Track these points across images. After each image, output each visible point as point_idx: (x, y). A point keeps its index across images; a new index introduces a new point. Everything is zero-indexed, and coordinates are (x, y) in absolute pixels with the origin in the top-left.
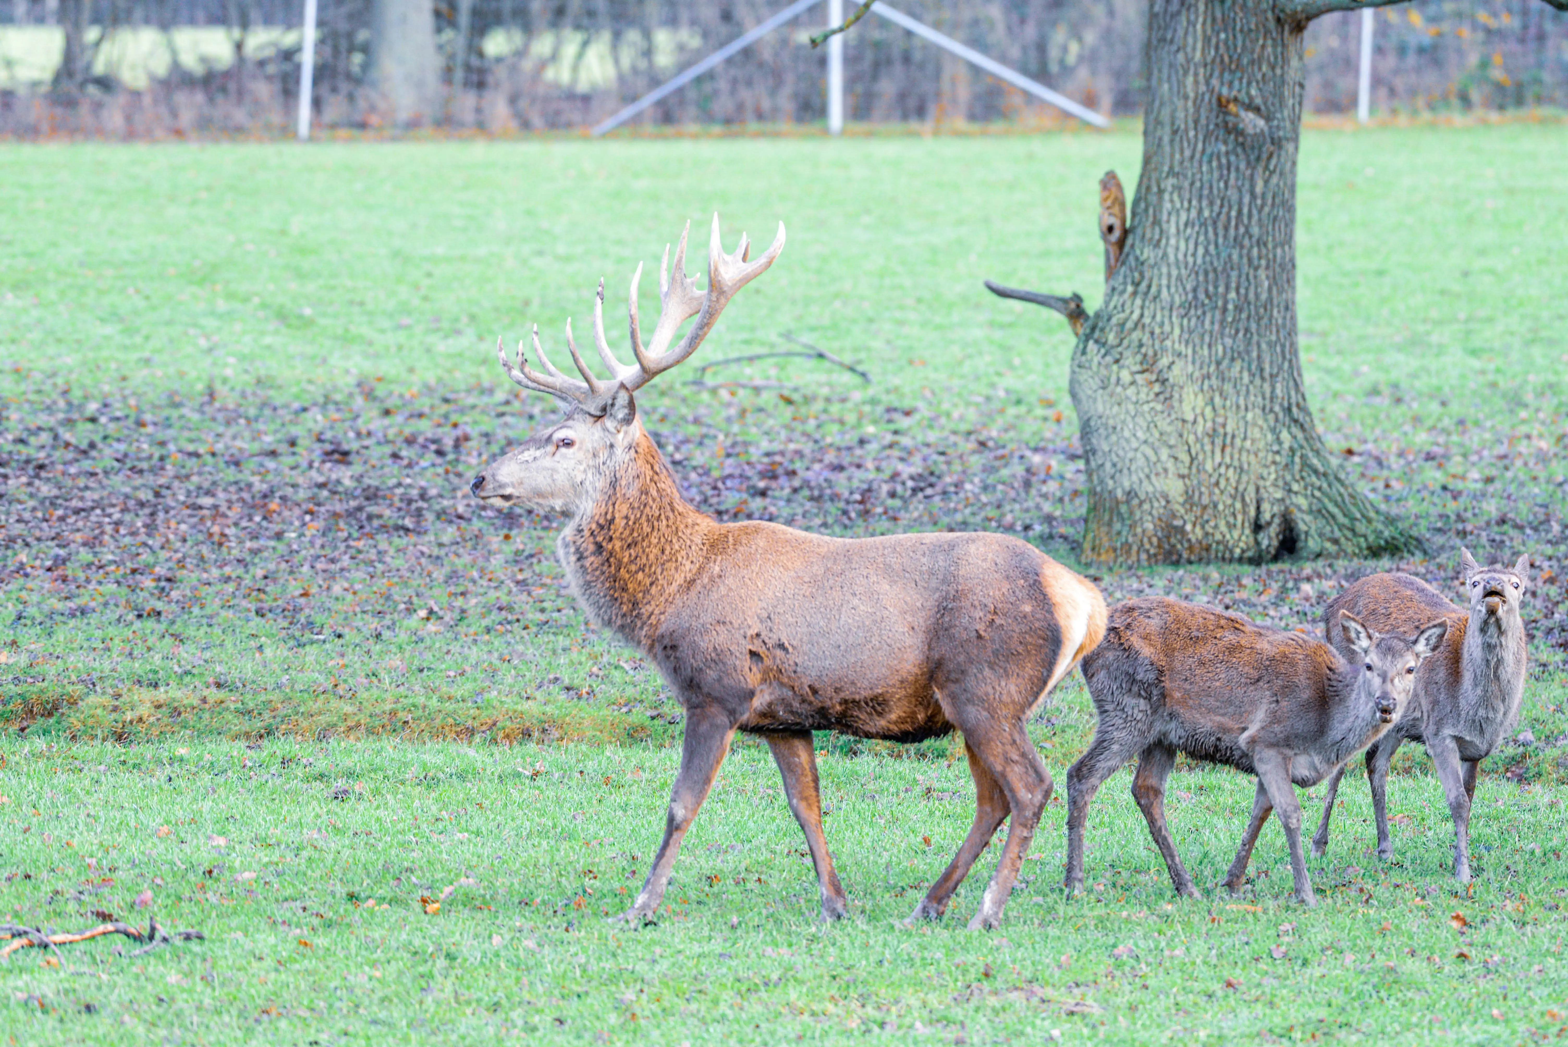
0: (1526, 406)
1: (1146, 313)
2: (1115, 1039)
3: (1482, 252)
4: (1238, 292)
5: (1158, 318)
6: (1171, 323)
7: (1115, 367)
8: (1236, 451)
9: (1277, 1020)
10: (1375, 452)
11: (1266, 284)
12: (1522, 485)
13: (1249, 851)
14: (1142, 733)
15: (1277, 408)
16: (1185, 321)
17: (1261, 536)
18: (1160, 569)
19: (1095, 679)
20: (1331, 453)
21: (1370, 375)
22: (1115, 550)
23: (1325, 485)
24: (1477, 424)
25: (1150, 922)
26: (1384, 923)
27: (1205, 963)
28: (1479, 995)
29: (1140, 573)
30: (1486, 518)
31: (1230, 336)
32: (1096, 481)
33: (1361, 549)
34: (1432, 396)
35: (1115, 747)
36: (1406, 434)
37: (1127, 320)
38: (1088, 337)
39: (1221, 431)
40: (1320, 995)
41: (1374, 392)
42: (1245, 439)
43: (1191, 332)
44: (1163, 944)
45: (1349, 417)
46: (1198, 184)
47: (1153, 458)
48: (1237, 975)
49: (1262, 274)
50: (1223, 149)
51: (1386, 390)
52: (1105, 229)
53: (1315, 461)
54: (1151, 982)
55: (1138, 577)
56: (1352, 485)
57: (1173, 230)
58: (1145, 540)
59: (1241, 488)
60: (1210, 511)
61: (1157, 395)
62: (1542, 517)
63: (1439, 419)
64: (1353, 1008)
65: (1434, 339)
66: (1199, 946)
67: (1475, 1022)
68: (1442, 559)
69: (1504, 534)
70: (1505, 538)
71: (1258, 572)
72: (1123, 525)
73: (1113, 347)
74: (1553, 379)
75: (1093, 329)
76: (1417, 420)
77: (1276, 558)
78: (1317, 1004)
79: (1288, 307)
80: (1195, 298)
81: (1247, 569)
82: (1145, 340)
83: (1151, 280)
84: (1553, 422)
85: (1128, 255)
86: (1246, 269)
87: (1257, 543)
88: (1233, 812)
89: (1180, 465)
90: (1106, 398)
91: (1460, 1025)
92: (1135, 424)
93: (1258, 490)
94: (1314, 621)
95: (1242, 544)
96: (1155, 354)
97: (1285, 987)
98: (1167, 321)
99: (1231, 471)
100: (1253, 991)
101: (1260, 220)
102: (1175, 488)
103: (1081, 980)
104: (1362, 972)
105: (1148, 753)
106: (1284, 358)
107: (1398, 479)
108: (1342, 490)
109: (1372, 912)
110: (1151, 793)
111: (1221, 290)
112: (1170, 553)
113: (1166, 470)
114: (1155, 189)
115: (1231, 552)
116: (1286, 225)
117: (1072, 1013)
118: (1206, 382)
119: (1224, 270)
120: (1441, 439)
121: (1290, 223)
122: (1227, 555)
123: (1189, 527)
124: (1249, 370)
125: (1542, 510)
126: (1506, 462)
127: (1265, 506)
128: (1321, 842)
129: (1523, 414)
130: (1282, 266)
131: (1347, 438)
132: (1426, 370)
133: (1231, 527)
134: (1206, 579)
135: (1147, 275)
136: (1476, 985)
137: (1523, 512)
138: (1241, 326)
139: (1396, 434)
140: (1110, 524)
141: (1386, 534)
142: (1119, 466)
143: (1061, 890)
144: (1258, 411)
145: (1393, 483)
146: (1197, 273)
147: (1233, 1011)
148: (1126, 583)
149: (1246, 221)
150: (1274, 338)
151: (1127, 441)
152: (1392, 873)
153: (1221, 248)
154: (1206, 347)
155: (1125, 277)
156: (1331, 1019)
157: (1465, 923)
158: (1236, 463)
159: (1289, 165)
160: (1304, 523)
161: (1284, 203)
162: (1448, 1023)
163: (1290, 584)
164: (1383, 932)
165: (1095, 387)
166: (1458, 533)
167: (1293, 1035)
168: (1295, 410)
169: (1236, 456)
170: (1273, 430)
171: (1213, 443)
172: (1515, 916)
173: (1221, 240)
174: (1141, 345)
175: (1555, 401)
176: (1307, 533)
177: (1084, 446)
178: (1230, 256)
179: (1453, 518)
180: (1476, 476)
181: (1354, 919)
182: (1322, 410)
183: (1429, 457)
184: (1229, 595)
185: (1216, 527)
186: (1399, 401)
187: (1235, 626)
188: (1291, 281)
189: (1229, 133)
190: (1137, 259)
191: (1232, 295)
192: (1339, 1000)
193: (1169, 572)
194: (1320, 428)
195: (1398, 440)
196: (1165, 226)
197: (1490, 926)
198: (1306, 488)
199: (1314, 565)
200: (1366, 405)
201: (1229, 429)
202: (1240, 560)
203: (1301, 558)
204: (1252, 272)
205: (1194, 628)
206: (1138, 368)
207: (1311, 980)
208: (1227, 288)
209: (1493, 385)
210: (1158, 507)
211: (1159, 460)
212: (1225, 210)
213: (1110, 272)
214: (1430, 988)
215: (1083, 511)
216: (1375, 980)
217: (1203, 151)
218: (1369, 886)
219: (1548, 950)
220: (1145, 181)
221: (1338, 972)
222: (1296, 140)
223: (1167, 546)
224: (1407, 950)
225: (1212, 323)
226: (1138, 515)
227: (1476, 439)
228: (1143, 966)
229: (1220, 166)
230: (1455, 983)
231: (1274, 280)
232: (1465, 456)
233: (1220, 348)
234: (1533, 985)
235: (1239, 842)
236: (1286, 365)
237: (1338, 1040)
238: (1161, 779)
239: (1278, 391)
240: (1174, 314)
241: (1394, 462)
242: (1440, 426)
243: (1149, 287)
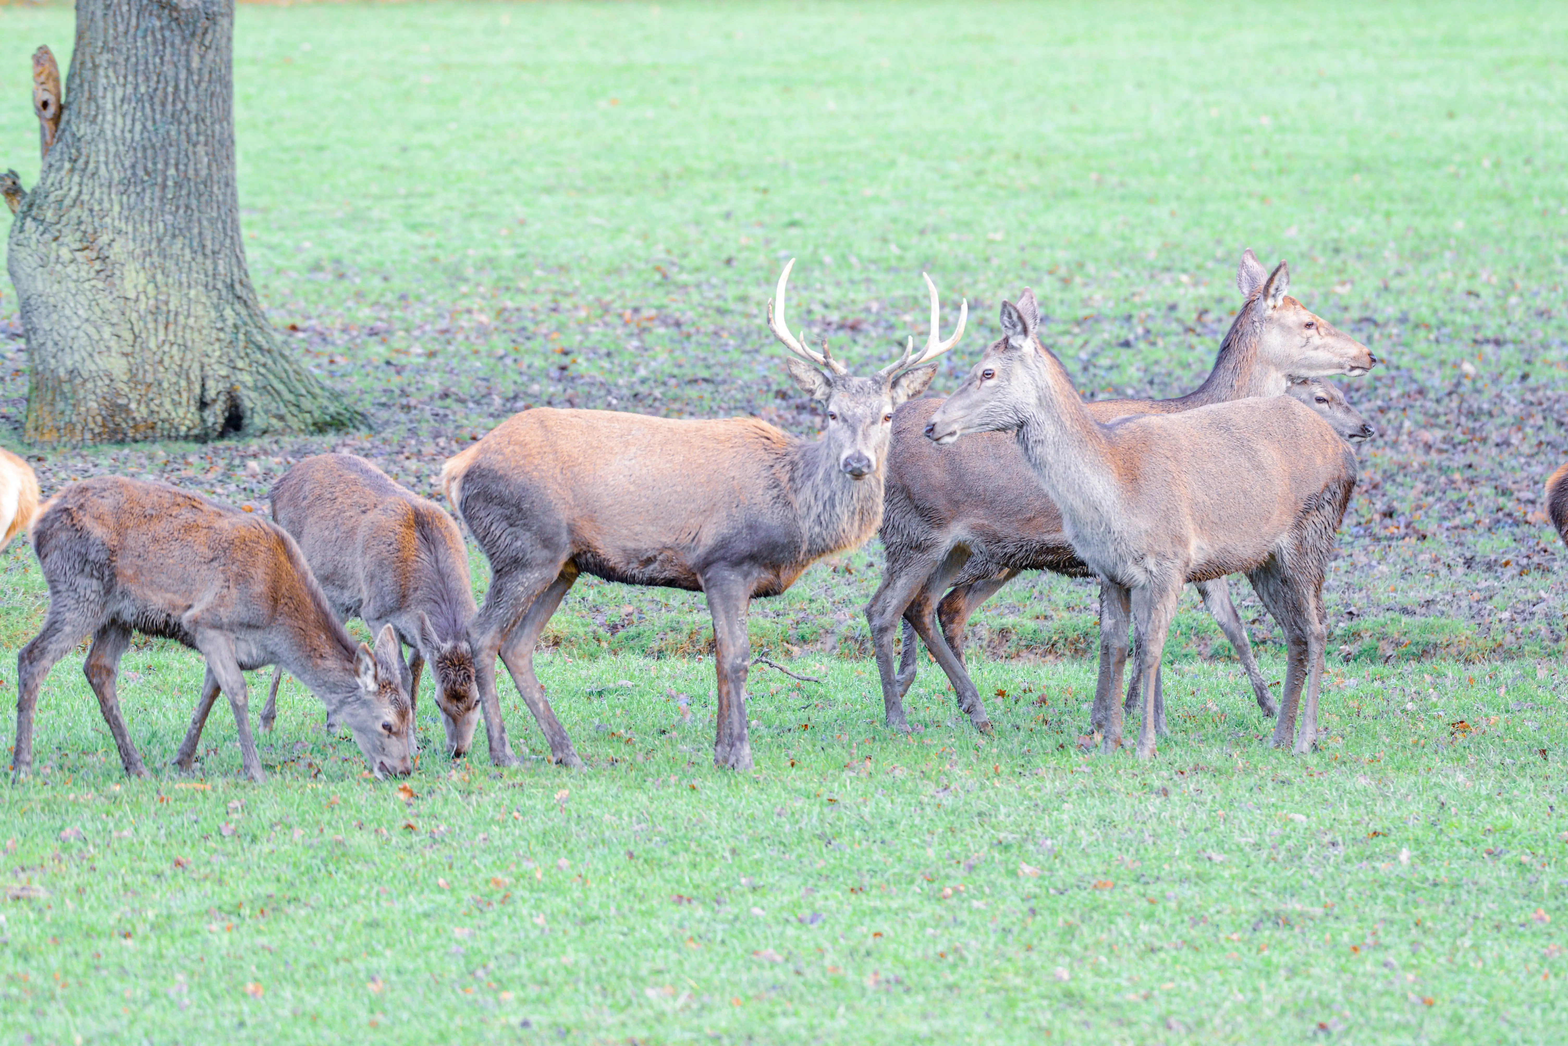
0: (466, 280)
1: (85, 190)
2: (62, 923)
3: (420, 128)
4: (177, 169)
5: (97, 195)
6: (111, 200)
7: (54, 245)
8: (179, 328)
9: (227, 898)
10: (319, 328)
11: (206, 160)
12: (464, 359)
13: (199, 730)
14: (95, 614)
15: (220, 285)
16: (125, 198)
17: (206, 413)
18: (104, 448)
19: (48, 560)
20: (275, 330)
21: (312, 251)
22: (59, 430)
23: (270, 362)
24: (420, 299)
25: (98, 803)
26: (332, 798)
27: (153, 842)
28: (425, 865)
29: (84, 453)
30: (429, 392)
31: (171, 213)
32: (38, 361)
33: (307, 425)
34: (374, 272)
35: (68, 629)
36: (349, 309)
37: (65, 196)
38: (25, 215)
39: (164, 308)
40: (269, 871)
41: (317, 267)
42: (188, 316)
43: (130, 209)
44: (111, 825)
45: (293, 292)
46: (133, 60)
47: (96, 337)
48: (186, 854)
49: (201, 149)
50: (158, 24)
51: (328, 265)
52: (40, 105)
53: (259, 338)
54: (99, 864)
55: (83, 457)
56: (297, 361)
57: (109, 106)
58: (90, 419)
59: (185, 366)
60: (155, 389)
61: (98, 272)
62: (484, 391)
63: (382, 295)
64: (302, 883)
65: (375, 214)
66: (148, 827)
67: (422, 892)
68: (387, 433)
69: (446, 408)
70: (448, 412)
71: (204, 449)
72: (67, 404)
73: (52, 224)
74: (491, 253)
75: (31, 206)
76: (360, 295)
77: (222, 435)
78: (265, 880)
79: (229, 183)
80: (134, 174)
81: (193, 447)
82: (84, 218)
83: (88, 156)
84: (493, 296)
85: (64, 131)
86: (184, 145)
87: (203, 420)
88: (181, 690)
89: (123, 343)
90: (46, 276)
91: (406, 894)
92: (77, 302)
93: (202, 368)
94: (261, 498)
95: (187, 422)
96: (95, 232)
97: (234, 864)
98: (106, 198)
99: (175, 348)
100: (202, 870)
101: (197, 96)
102: (118, 366)
103: (27, 863)
104: (311, 846)
105: (102, 634)
106: (226, 234)
107: (342, 355)
108: (287, 366)
109: (320, 786)
110: (104, 673)
111: (160, 166)
112: (115, 432)
113: (108, 348)
114: (90, 65)
115: (177, 429)
116: (224, 101)
117: (18, 898)
118: (148, 259)
119: (163, 146)
120: (384, 315)
121: (227, 100)
122: (173, 434)
123: (133, 406)
124: (191, 248)
125: (484, 383)
126: (448, 336)
127: (210, 383)
128: (269, 718)
129: (464, 288)
130: (221, 143)
131: (291, 313)
132: (367, 245)
133: (176, 404)
134: (151, 458)
135: (84, 151)
136: (423, 855)
137: (465, 386)
138: (182, 202)
139: (340, 310)
140: (52, 404)
141: (332, 410)
142: (61, 344)
143: (6, 775)
144: (200, 288)
145: (338, 359)
146: (135, 149)
147: (182, 889)
148: (70, 463)
149: (183, 97)
150: (215, 214)
151: (68, 319)
152: (340, 747)
153: (159, 124)
154: (146, 224)
155: (62, 153)
156: (280, 895)
157: (412, 794)
158: (180, 341)
159: (224, 40)
160: (249, 400)
161: (220, 79)
162: (395, 894)
163: (237, 462)
164: (331, 806)
165: (34, 265)
166: (402, 407)
167: (242, 911)
168: (238, 286)
169: (180, 334)
170: (216, 307)
171: (156, 321)
172: (460, 786)
173: (158, 116)
174: (80, 223)
175: (495, 275)
176: (252, 409)
177: (24, 325)
178: (168, 132)
179: (397, 392)
180: (420, 351)
181: (303, 794)
182: (266, 287)
183: (373, 333)
184: (176, 473)
185: (161, 405)
186: (342, 276)
187: (193, 504)
188: (230, 157)
189: (163, 8)
190: (74, 135)
191: (172, 171)
192: (288, 875)
193: (113, 451)
194: (264, 304)
195: (341, 316)
196: (101, 102)
197: (437, 797)
198: (250, 365)
199: (259, 441)
200: (310, 281)
201: (172, 307)
202: (186, 438)
203: (247, 435)
204: (191, 148)
205: (148, 507)
206: (78, 245)
207: (260, 856)
208: (166, 164)
209: (434, 260)
210: (102, 387)
211: (102, 339)
212: (161, 86)
213: (46, 148)
214: (377, 860)
215: (26, 390)
216: (324, 853)
217: (138, 27)
218: (318, 761)
219: (492, 819)
220: (79, 55)
221: (287, 847)
222: (230, 15)
223: (111, 426)
224: (354, 823)
225: (152, 200)
226: (81, 393)
227: (418, 314)
228: (91, 848)
229: (155, 42)
230: (402, 854)
231: (213, 156)
232: (407, 330)
233: (161, 225)
234: (477, 853)
235: (189, 721)
236: (228, 242)
237: (287, 915)
238: (115, 658)
239: (221, 269)
240: (114, 190)
241: (339, 338)
242: (383, 301)
243: (87, 163)
